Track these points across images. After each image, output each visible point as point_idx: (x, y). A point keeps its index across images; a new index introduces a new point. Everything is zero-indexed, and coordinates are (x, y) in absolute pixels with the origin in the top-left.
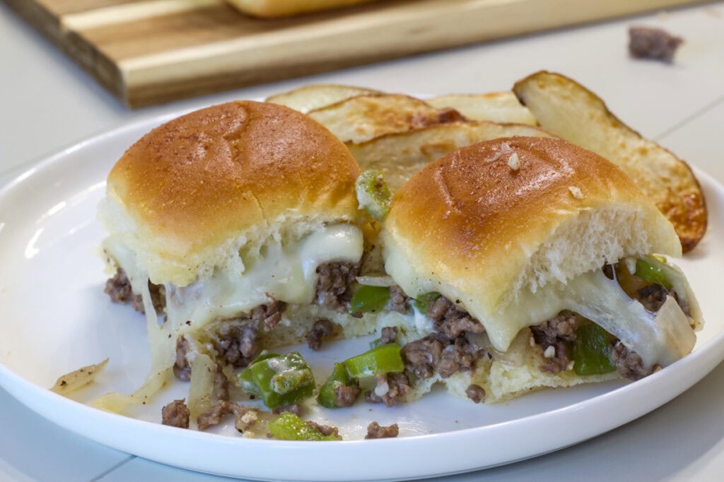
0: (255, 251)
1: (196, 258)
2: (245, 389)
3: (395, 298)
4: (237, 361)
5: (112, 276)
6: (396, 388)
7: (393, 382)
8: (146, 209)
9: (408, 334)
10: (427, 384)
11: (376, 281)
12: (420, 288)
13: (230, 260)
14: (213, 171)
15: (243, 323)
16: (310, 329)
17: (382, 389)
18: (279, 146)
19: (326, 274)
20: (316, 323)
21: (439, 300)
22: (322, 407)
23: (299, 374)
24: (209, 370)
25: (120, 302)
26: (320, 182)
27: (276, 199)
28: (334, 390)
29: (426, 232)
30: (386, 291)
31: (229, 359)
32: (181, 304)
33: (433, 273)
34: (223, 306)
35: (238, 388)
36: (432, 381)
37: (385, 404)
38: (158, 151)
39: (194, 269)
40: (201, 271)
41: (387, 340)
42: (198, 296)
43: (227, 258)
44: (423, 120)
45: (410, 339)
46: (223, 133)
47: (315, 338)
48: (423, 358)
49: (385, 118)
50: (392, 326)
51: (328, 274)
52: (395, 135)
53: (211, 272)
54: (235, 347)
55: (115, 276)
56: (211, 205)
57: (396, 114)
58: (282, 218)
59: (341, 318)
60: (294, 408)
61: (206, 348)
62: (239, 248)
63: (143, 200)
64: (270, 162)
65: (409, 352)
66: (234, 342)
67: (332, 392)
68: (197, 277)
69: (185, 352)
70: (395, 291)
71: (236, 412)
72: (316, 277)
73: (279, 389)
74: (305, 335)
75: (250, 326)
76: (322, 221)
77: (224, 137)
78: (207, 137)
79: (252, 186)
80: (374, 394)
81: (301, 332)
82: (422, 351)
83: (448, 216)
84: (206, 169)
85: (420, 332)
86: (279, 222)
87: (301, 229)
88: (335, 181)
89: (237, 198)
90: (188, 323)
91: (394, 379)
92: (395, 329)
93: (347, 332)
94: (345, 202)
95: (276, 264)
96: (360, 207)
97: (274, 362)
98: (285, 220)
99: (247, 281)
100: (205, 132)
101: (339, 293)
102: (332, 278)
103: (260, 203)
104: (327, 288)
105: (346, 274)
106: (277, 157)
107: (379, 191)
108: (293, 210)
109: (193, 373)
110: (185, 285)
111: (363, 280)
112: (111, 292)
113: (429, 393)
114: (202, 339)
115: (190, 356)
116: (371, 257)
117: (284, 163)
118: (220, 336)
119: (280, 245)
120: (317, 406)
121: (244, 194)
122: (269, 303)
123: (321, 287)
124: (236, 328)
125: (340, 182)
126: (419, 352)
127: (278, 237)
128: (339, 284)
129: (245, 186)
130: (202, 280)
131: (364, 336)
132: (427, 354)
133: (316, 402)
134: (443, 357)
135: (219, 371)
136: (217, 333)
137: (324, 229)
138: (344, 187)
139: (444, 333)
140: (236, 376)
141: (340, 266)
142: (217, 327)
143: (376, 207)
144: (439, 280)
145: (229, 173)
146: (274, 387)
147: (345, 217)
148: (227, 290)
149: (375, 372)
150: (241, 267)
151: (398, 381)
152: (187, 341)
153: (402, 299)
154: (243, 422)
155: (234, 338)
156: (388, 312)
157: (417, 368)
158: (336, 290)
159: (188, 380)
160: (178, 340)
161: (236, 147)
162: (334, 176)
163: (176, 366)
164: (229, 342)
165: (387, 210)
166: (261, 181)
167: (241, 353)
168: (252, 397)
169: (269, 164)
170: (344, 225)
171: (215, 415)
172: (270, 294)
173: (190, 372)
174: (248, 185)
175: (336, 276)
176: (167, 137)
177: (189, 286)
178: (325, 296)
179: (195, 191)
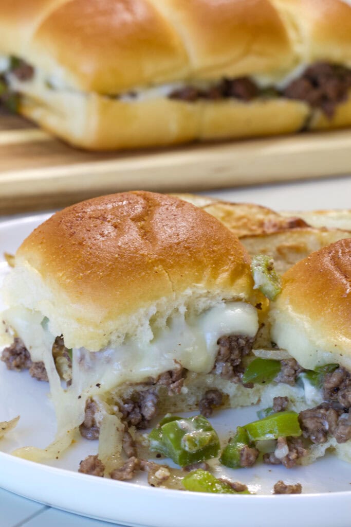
0: (162, 322)
1: (111, 325)
2: (153, 448)
3: (286, 371)
4: (139, 424)
5: (8, 346)
6: (295, 451)
7: (292, 445)
8: (64, 278)
9: (298, 404)
10: (321, 449)
11: (270, 354)
12: (319, 360)
13: (140, 328)
14: (127, 246)
15: (146, 388)
16: (200, 398)
17: (282, 452)
18: (183, 229)
19: (226, 346)
20: (207, 393)
21: (337, 371)
22: (225, 467)
23: (208, 435)
24: (118, 430)
25: (16, 369)
26: (220, 262)
27: (183, 275)
28: (239, 451)
29: (325, 309)
30: (276, 364)
31: (133, 420)
32: (89, 368)
33: (336, 345)
34: (134, 371)
35: (144, 447)
36: (327, 445)
37: (285, 465)
38: (71, 229)
39: (108, 335)
40: (114, 338)
41: (280, 408)
42: (109, 361)
43: (137, 327)
44: (275, 226)
45: (299, 408)
46: (129, 216)
47: (207, 406)
48: (319, 424)
49: (240, 223)
50: (283, 396)
51: (228, 346)
52: (254, 236)
53: (122, 340)
54: (137, 410)
55: (12, 345)
56: (126, 277)
57: (249, 220)
58: (189, 292)
59: (230, 388)
60: (203, 465)
61: (113, 410)
62: (149, 317)
63: (60, 270)
64: (176, 241)
65: (305, 418)
66: (137, 406)
67: (237, 453)
68: (109, 343)
69: (93, 413)
70: (286, 365)
71: (147, 468)
72: (217, 348)
73: (190, 448)
74: (196, 403)
75: (151, 391)
76: (221, 298)
77: (131, 219)
78: (114, 218)
79: (162, 261)
80: (274, 456)
81: (192, 400)
82: (318, 418)
83: (348, 295)
84: (119, 244)
85: (309, 403)
86: (186, 295)
87: (202, 304)
88: (233, 262)
89: (149, 272)
90: (98, 385)
91: (292, 443)
92: (286, 399)
93: (233, 402)
94: (242, 281)
95: (182, 334)
96: (256, 287)
97: (182, 423)
98: (191, 294)
99: (155, 349)
100: (111, 214)
101: (235, 364)
102: (231, 350)
103: (170, 277)
104: (225, 359)
105: (243, 347)
106: (182, 237)
107: (270, 274)
108: (199, 285)
109: (101, 431)
110: (97, 350)
111: (258, 353)
112: (7, 360)
113: (322, 457)
114: (110, 401)
115: (98, 417)
116: (262, 334)
117: (189, 243)
118: (123, 400)
119: (183, 318)
120: (220, 465)
121: (156, 268)
122: (176, 369)
123: (220, 357)
124: (138, 393)
125: (237, 263)
126: (316, 419)
127: (183, 310)
128: (236, 356)
129: (156, 261)
130: (113, 346)
131: (247, 406)
132: (322, 421)
133: (218, 462)
134: (340, 424)
135: (126, 431)
136: (121, 397)
137: (224, 305)
138: (240, 268)
139: (338, 402)
140: (141, 436)
141: (238, 339)
142: (122, 391)
143: (270, 287)
144: (340, 353)
145: (142, 249)
146: (185, 446)
147: (242, 295)
148: (136, 356)
149: (276, 435)
150: (149, 335)
151: (296, 445)
152: (95, 403)
153: (293, 372)
154: (156, 478)
155: (136, 401)
156: (276, 384)
157: (313, 433)
158: (233, 361)
159: (97, 439)
160: (87, 401)
161: (142, 228)
162: (232, 258)
163: (83, 426)
164: (133, 405)
165: (279, 290)
166: (170, 257)
167: (143, 416)
168: (159, 456)
169: (175, 243)
170: (239, 303)
171: (129, 470)
172: (178, 360)
173: (98, 431)
174: (159, 260)
175: (234, 348)
176: (77, 217)
177: (101, 350)
178: (223, 366)
179: (110, 263)
